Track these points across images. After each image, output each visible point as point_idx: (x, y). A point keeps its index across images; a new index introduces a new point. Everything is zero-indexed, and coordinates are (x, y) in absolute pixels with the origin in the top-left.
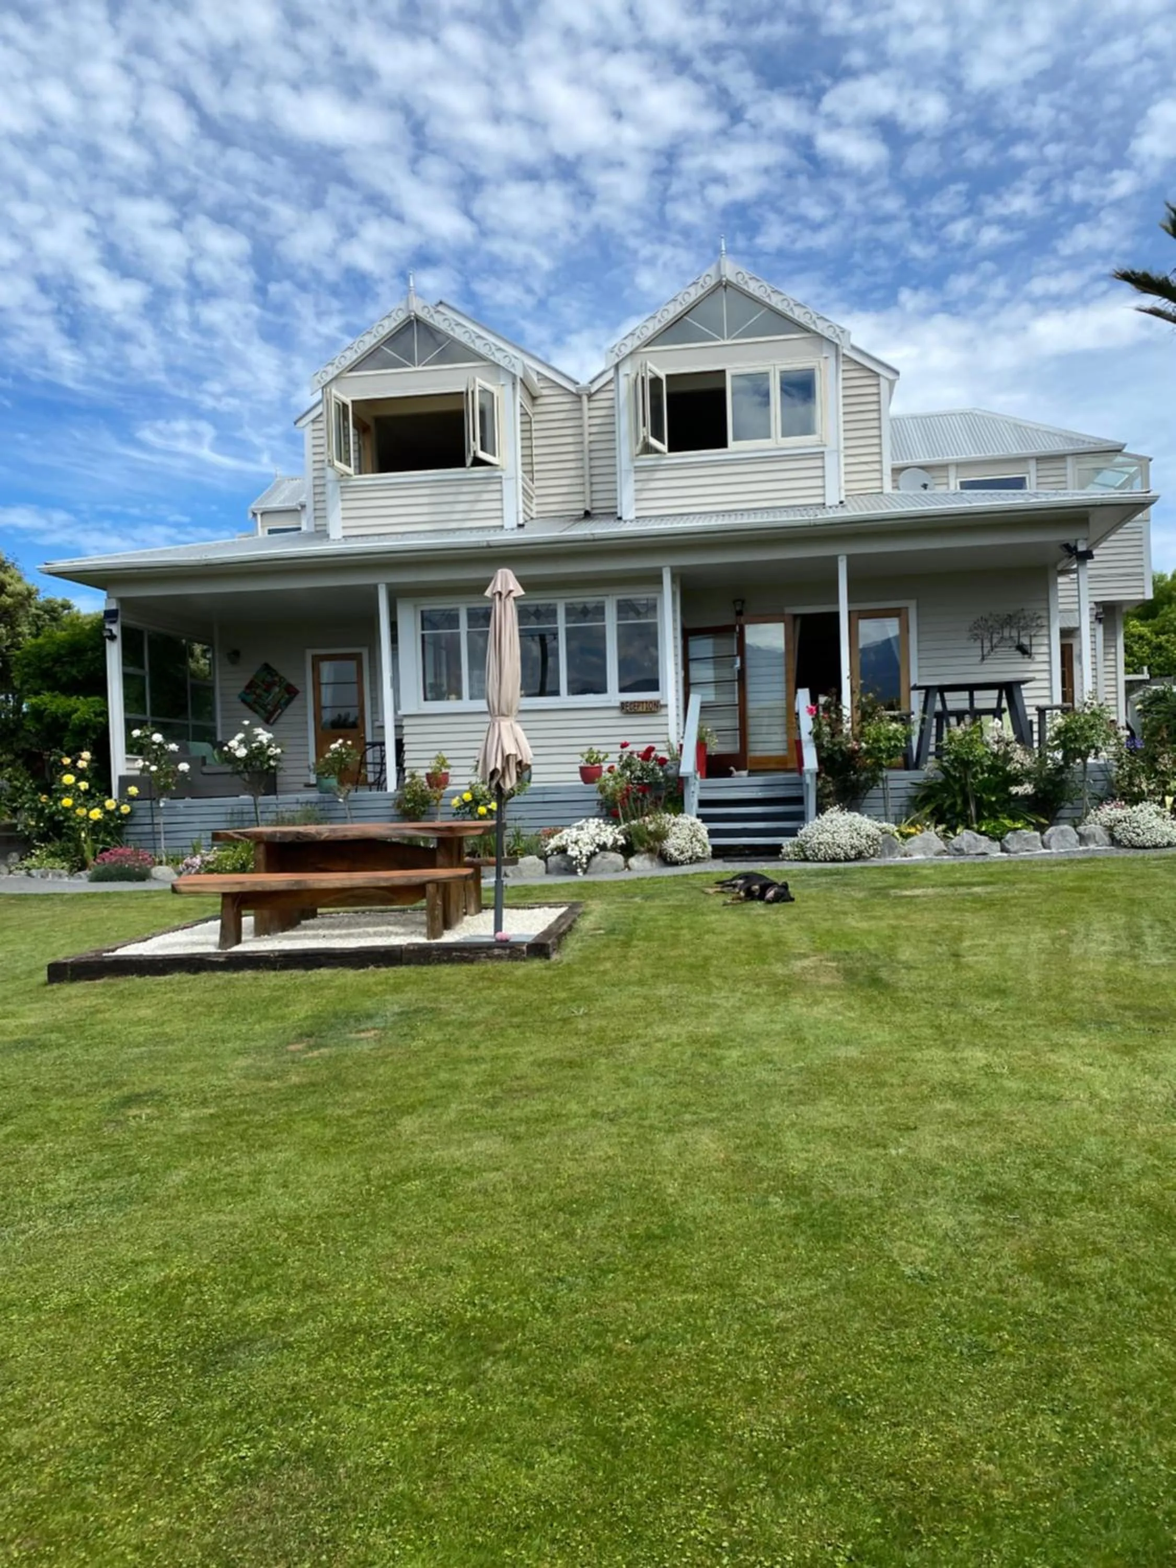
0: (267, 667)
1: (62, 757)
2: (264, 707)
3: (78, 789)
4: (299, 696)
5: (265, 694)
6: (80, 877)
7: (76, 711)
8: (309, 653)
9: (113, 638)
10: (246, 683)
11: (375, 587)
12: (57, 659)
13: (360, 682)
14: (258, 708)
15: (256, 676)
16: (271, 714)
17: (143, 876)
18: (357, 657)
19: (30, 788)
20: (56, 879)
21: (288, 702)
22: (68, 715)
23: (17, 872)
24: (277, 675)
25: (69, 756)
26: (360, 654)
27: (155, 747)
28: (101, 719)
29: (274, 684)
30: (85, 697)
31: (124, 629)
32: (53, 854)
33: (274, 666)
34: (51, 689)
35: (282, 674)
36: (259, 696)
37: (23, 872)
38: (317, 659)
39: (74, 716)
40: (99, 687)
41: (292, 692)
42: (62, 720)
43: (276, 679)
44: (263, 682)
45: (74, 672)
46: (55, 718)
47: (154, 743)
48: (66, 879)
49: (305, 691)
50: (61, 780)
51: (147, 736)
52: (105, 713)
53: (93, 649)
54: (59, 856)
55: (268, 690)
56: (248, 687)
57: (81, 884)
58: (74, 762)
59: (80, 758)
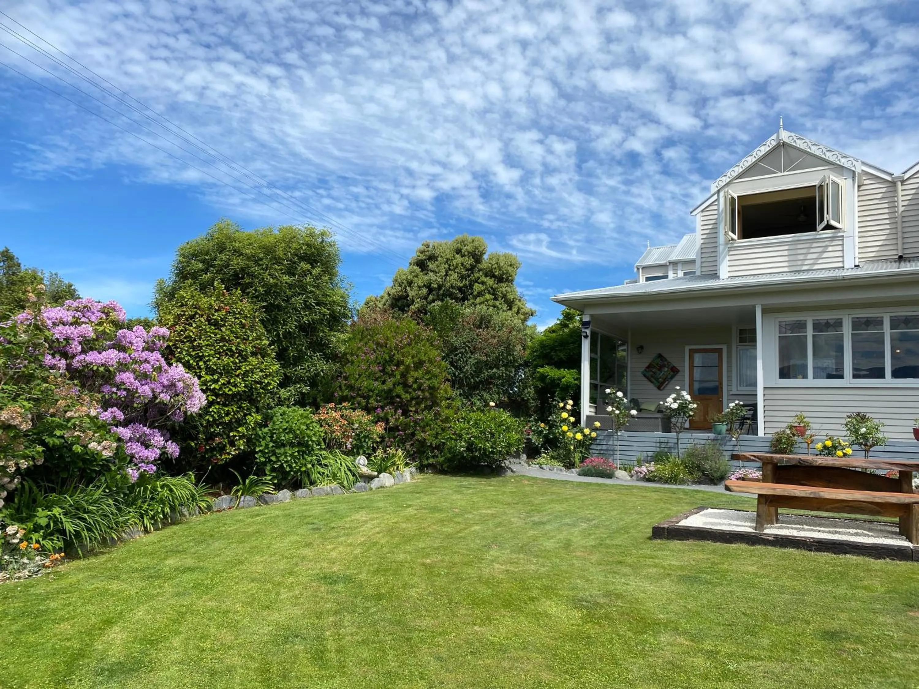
0: (660, 356)
1: (559, 402)
2: (657, 379)
3: (569, 421)
4: (680, 374)
5: (659, 372)
6: (573, 473)
7: (563, 377)
8: (687, 348)
9: (586, 337)
10: (647, 365)
11: (754, 307)
12: (553, 348)
13: (720, 366)
14: (653, 380)
15: (653, 361)
16: (662, 383)
17: (610, 476)
18: (720, 351)
19: (534, 419)
20: (559, 472)
21: (672, 378)
22: (560, 379)
23: (534, 466)
24: (666, 360)
25: (562, 401)
26: (721, 349)
27: (618, 400)
28: (576, 382)
29: (664, 366)
30: (568, 369)
31: (592, 333)
32: (552, 457)
33: (665, 355)
34: (548, 364)
35: (669, 360)
36: (654, 373)
37: (537, 466)
38: (692, 352)
39: (563, 380)
40: (576, 364)
41: (675, 371)
42: (557, 382)
43: (666, 363)
44: (657, 364)
45: (562, 355)
46: (553, 380)
47: (618, 397)
48: (564, 473)
49: (684, 371)
50: (560, 415)
51: (613, 393)
52: (579, 379)
53: (573, 343)
54: (556, 458)
55: (660, 369)
56: (648, 367)
57: (572, 476)
58: (565, 405)
59: (567, 403)
